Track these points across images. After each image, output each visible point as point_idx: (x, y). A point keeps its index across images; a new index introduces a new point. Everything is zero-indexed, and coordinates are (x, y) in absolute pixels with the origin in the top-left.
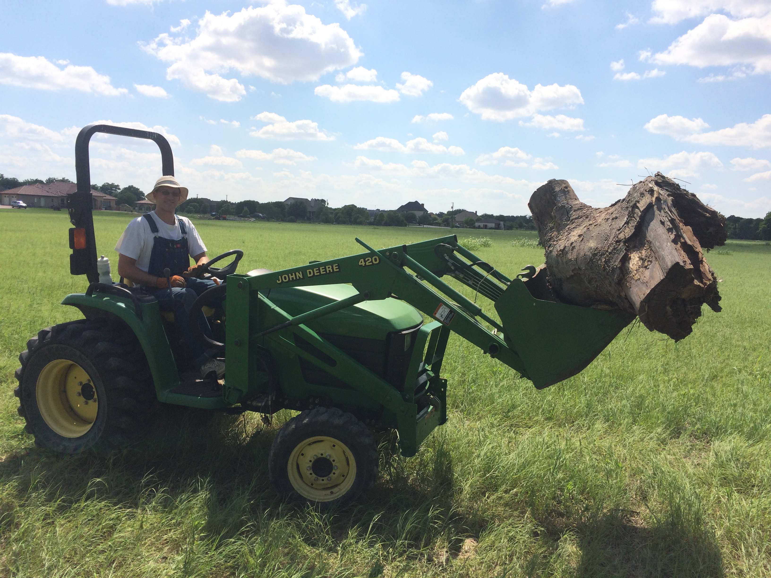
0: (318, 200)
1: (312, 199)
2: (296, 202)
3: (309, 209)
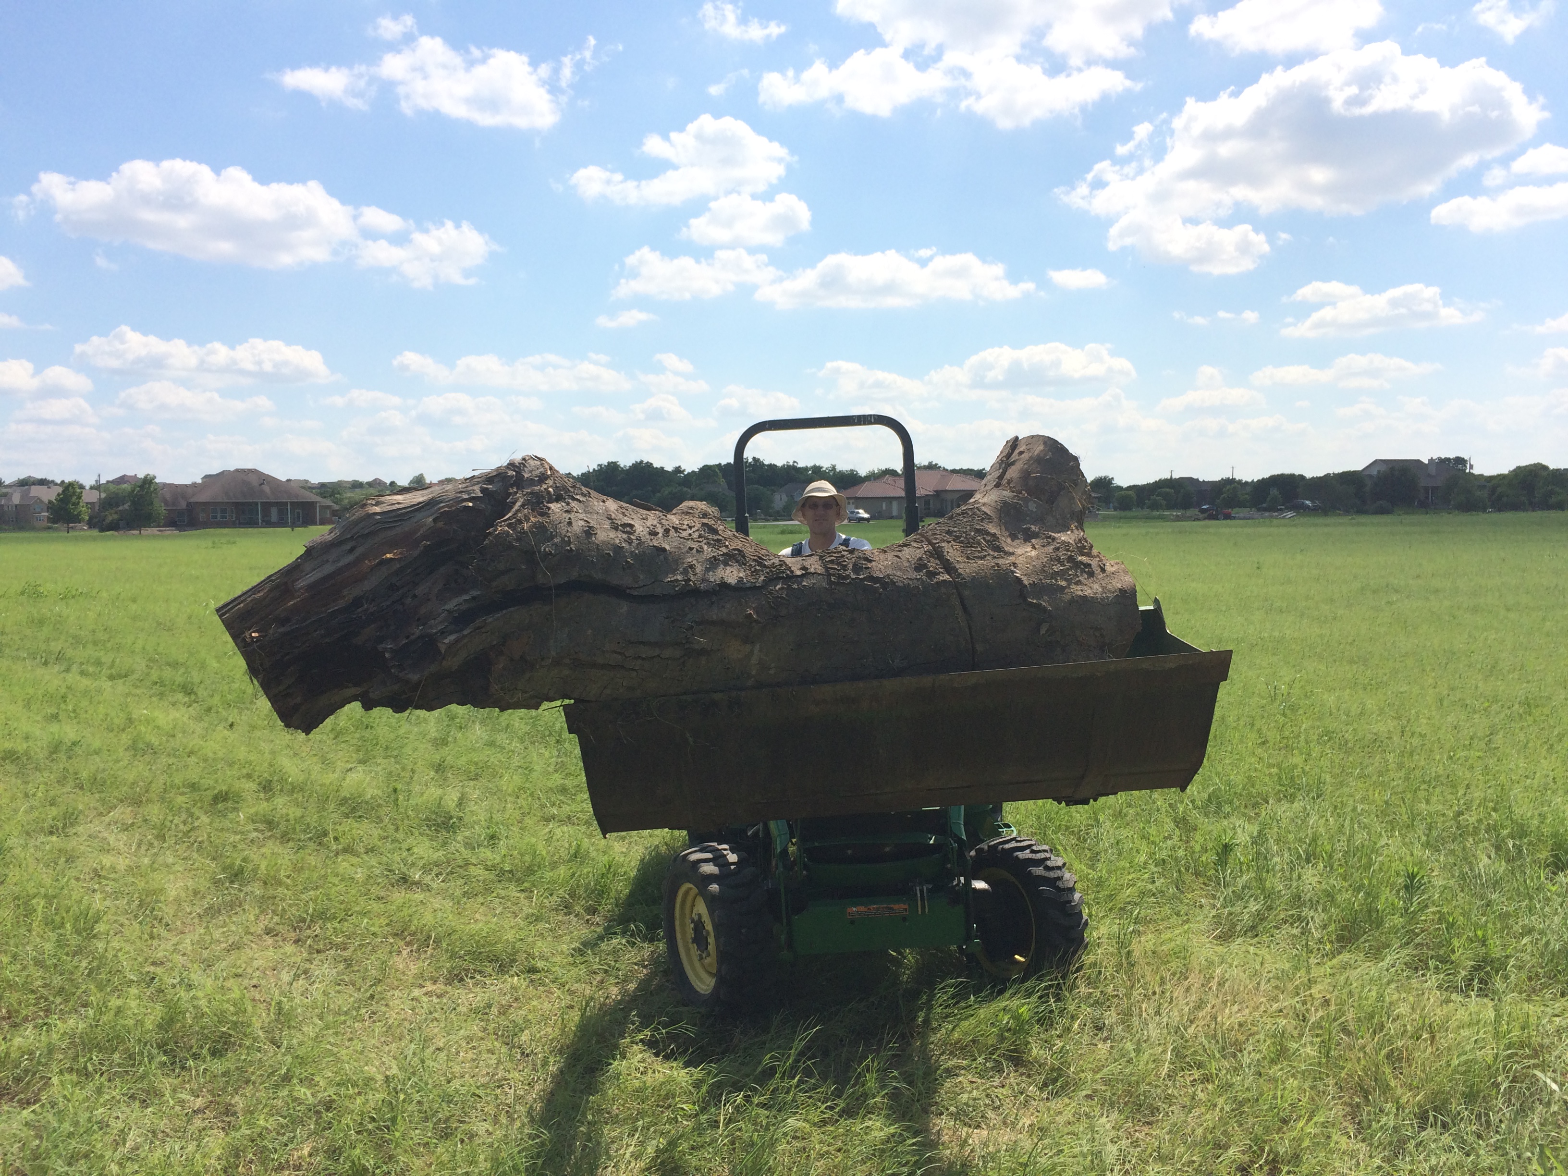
0: (1448, 459)
1: (1431, 460)
2: (1392, 469)
3: (1423, 483)
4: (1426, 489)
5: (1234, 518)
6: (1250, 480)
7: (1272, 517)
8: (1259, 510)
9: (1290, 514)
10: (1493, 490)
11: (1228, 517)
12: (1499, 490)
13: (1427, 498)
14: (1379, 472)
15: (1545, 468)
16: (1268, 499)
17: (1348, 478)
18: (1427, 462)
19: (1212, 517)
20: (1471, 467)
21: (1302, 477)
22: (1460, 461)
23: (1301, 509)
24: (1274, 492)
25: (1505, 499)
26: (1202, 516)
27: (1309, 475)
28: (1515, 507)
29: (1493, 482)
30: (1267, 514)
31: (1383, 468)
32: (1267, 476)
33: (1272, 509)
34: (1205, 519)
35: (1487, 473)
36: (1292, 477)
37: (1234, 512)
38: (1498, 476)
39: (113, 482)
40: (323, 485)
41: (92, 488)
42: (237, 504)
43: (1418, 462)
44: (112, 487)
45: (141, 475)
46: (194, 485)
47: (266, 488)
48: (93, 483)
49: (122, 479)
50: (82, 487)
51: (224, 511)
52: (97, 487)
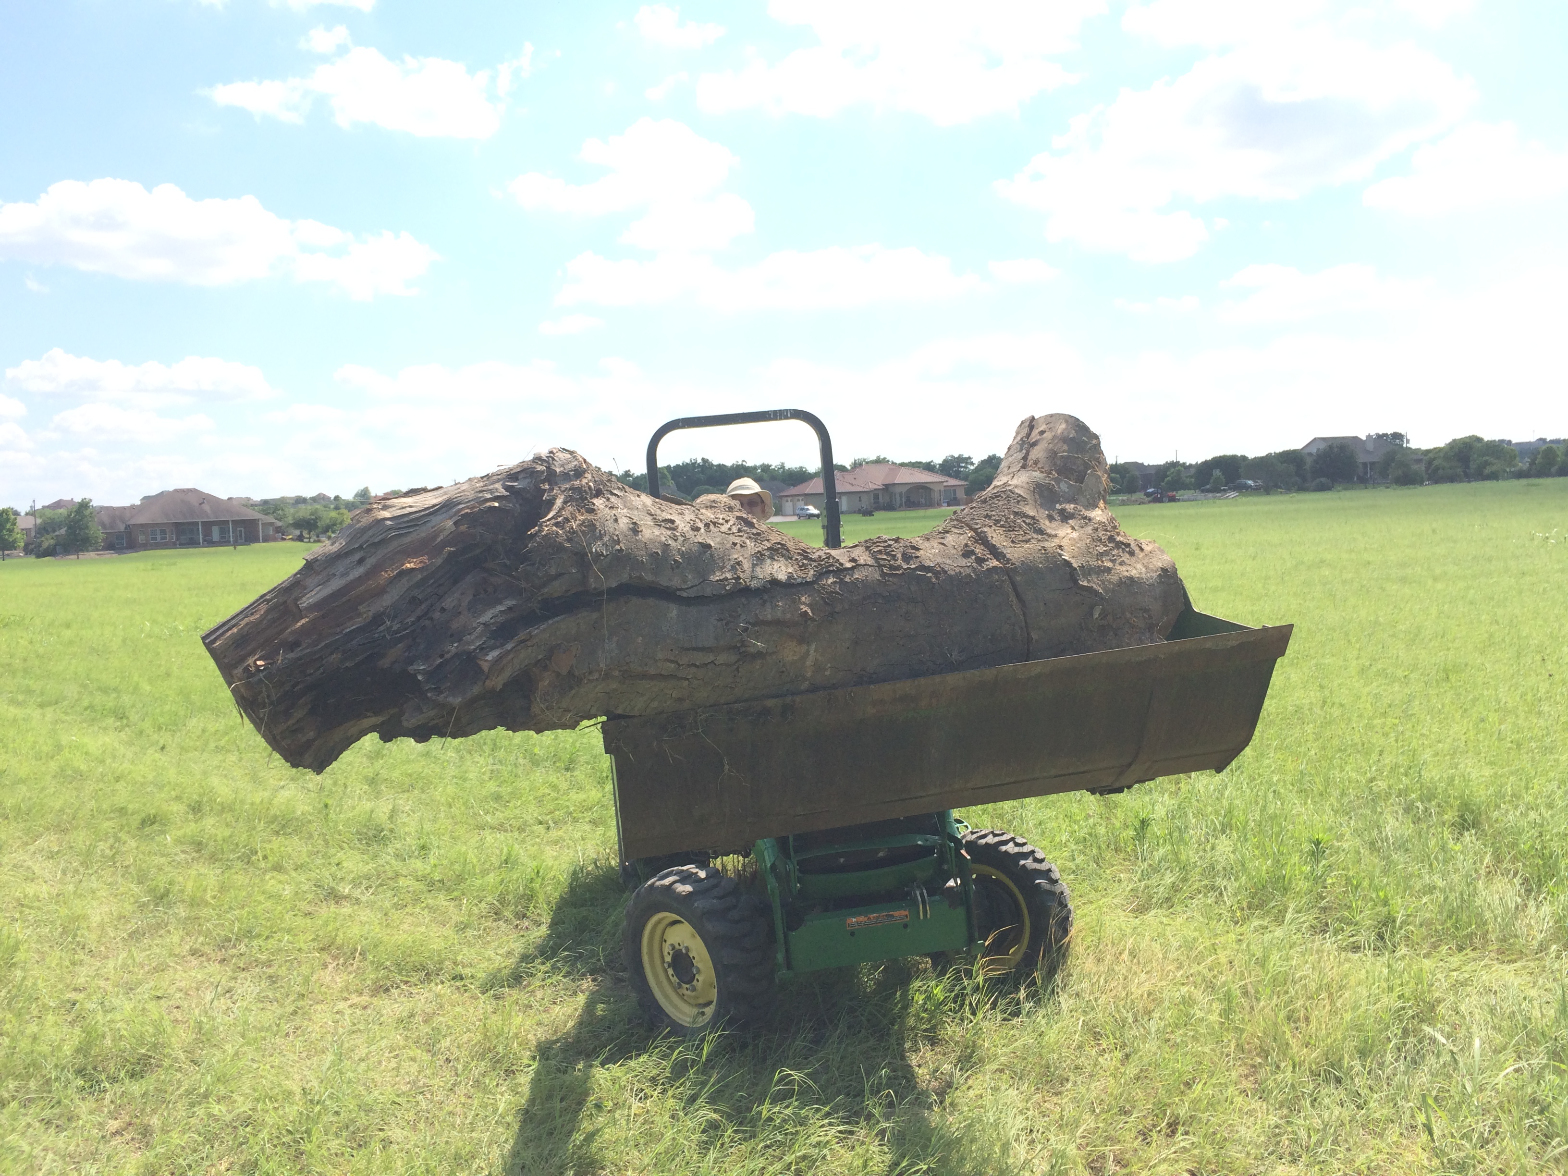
0: (1386, 435)
1: (1369, 436)
2: (1331, 447)
3: (1362, 458)
4: (1365, 464)
5: (1179, 500)
6: (1194, 463)
7: (1215, 498)
8: (1203, 491)
9: (1233, 494)
10: (1430, 462)
11: (1172, 499)
12: (1436, 463)
13: (1366, 473)
14: (1318, 449)
15: (1479, 440)
16: (1211, 481)
17: (1289, 457)
18: (1364, 438)
19: (1158, 500)
20: (1408, 441)
21: (1244, 458)
22: (1397, 436)
23: (1242, 489)
24: (1217, 473)
25: (1440, 472)
26: (1147, 499)
27: (1251, 456)
28: (1452, 479)
29: (1430, 455)
30: (1211, 495)
31: (1322, 446)
32: (1209, 458)
33: (1216, 490)
34: (1150, 502)
35: (1424, 447)
36: (1234, 457)
37: (1179, 495)
38: (1435, 449)
39: (48, 507)
40: (265, 502)
41: (27, 514)
42: (177, 525)
43: (1356, 438)
44: (49, 513)
45: (78, 499)
46: (133, 507)
47: (206, 508)
48: (28, 509)
49: (59, 504)
50: (16, 513)
51: (163, 532)
52: (32, 513)
